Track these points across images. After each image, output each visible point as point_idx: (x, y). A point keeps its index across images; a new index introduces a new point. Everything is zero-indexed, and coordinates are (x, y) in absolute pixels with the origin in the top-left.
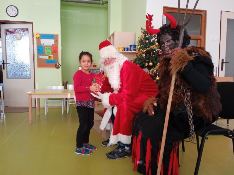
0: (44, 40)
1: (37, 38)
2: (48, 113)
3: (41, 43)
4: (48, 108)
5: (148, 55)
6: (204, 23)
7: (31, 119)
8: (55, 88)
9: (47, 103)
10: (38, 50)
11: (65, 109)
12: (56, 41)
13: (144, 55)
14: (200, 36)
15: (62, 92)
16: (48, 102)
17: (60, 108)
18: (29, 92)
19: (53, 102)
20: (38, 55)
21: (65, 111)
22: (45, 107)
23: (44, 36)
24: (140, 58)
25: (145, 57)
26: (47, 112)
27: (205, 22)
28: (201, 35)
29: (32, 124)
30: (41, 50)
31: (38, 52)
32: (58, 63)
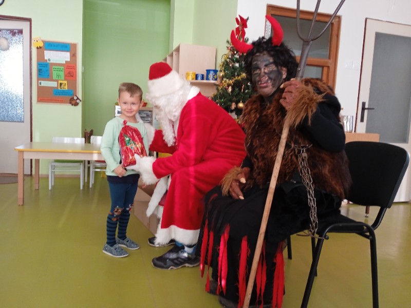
0: (52, 52)
1: (37, 48)
2: (54, 186)
3: (46, 58)
4: (55, 178)
5: (237, 89)
6: (336, 37)
7: (22, 197)
8: (69, 142)
9: (53, 168)
10: (39, 71)
11: (86, 181)
12: (74, 56)
13: (230, 89)
14: (327, 60)
15: (82, 149)
16: (54, 166)
17: (78, 178)
18: (21, 148)
19: (64, 167)
20: (38, 80)
21: (86, 184)
22: (48, 175)
23: (51, 46)
24: (223, 95)
25: (232, 92)
26: (53, 184)
27: (338, 36)
28: (329, 58)
29: (23, 205)
30: (44, 69)
31: (40, 75)
32: (76, 96)
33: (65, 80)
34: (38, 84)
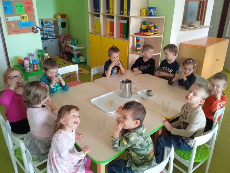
20: (5, 16)
31: (6, 12)
32: (36, 25)
33: (26, 13)
34: (6, 20)
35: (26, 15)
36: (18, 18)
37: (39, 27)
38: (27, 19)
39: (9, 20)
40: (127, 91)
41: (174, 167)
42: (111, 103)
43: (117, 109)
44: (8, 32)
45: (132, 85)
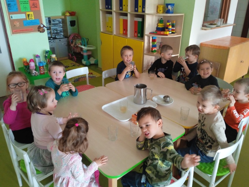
10: (9, 5)
30: (12, 4)
31: (9, 9)
32: (42, 24)
33: (31, 11)
34: (10, 18)
35: (32, 13)
36: (23, 16)
37: (45, 25)
38: (33, 17)
39: (14, 18)
40: (141, 96)
41: (194, 182)
42: (123, 110)
43: (131, 117)
44: (12, 31)
45: (148, 91)
